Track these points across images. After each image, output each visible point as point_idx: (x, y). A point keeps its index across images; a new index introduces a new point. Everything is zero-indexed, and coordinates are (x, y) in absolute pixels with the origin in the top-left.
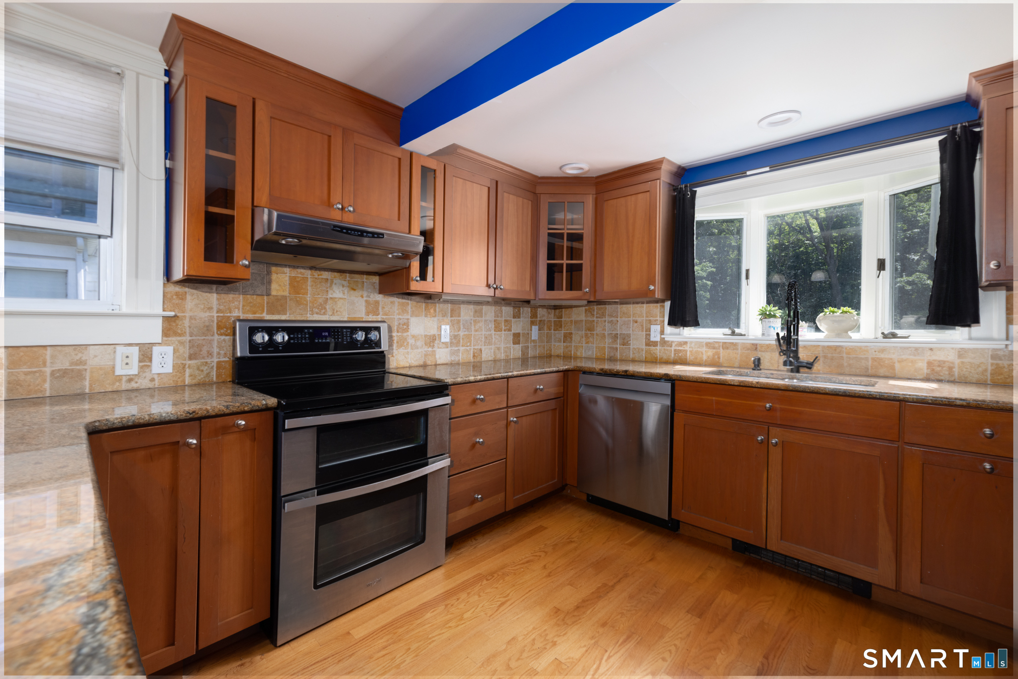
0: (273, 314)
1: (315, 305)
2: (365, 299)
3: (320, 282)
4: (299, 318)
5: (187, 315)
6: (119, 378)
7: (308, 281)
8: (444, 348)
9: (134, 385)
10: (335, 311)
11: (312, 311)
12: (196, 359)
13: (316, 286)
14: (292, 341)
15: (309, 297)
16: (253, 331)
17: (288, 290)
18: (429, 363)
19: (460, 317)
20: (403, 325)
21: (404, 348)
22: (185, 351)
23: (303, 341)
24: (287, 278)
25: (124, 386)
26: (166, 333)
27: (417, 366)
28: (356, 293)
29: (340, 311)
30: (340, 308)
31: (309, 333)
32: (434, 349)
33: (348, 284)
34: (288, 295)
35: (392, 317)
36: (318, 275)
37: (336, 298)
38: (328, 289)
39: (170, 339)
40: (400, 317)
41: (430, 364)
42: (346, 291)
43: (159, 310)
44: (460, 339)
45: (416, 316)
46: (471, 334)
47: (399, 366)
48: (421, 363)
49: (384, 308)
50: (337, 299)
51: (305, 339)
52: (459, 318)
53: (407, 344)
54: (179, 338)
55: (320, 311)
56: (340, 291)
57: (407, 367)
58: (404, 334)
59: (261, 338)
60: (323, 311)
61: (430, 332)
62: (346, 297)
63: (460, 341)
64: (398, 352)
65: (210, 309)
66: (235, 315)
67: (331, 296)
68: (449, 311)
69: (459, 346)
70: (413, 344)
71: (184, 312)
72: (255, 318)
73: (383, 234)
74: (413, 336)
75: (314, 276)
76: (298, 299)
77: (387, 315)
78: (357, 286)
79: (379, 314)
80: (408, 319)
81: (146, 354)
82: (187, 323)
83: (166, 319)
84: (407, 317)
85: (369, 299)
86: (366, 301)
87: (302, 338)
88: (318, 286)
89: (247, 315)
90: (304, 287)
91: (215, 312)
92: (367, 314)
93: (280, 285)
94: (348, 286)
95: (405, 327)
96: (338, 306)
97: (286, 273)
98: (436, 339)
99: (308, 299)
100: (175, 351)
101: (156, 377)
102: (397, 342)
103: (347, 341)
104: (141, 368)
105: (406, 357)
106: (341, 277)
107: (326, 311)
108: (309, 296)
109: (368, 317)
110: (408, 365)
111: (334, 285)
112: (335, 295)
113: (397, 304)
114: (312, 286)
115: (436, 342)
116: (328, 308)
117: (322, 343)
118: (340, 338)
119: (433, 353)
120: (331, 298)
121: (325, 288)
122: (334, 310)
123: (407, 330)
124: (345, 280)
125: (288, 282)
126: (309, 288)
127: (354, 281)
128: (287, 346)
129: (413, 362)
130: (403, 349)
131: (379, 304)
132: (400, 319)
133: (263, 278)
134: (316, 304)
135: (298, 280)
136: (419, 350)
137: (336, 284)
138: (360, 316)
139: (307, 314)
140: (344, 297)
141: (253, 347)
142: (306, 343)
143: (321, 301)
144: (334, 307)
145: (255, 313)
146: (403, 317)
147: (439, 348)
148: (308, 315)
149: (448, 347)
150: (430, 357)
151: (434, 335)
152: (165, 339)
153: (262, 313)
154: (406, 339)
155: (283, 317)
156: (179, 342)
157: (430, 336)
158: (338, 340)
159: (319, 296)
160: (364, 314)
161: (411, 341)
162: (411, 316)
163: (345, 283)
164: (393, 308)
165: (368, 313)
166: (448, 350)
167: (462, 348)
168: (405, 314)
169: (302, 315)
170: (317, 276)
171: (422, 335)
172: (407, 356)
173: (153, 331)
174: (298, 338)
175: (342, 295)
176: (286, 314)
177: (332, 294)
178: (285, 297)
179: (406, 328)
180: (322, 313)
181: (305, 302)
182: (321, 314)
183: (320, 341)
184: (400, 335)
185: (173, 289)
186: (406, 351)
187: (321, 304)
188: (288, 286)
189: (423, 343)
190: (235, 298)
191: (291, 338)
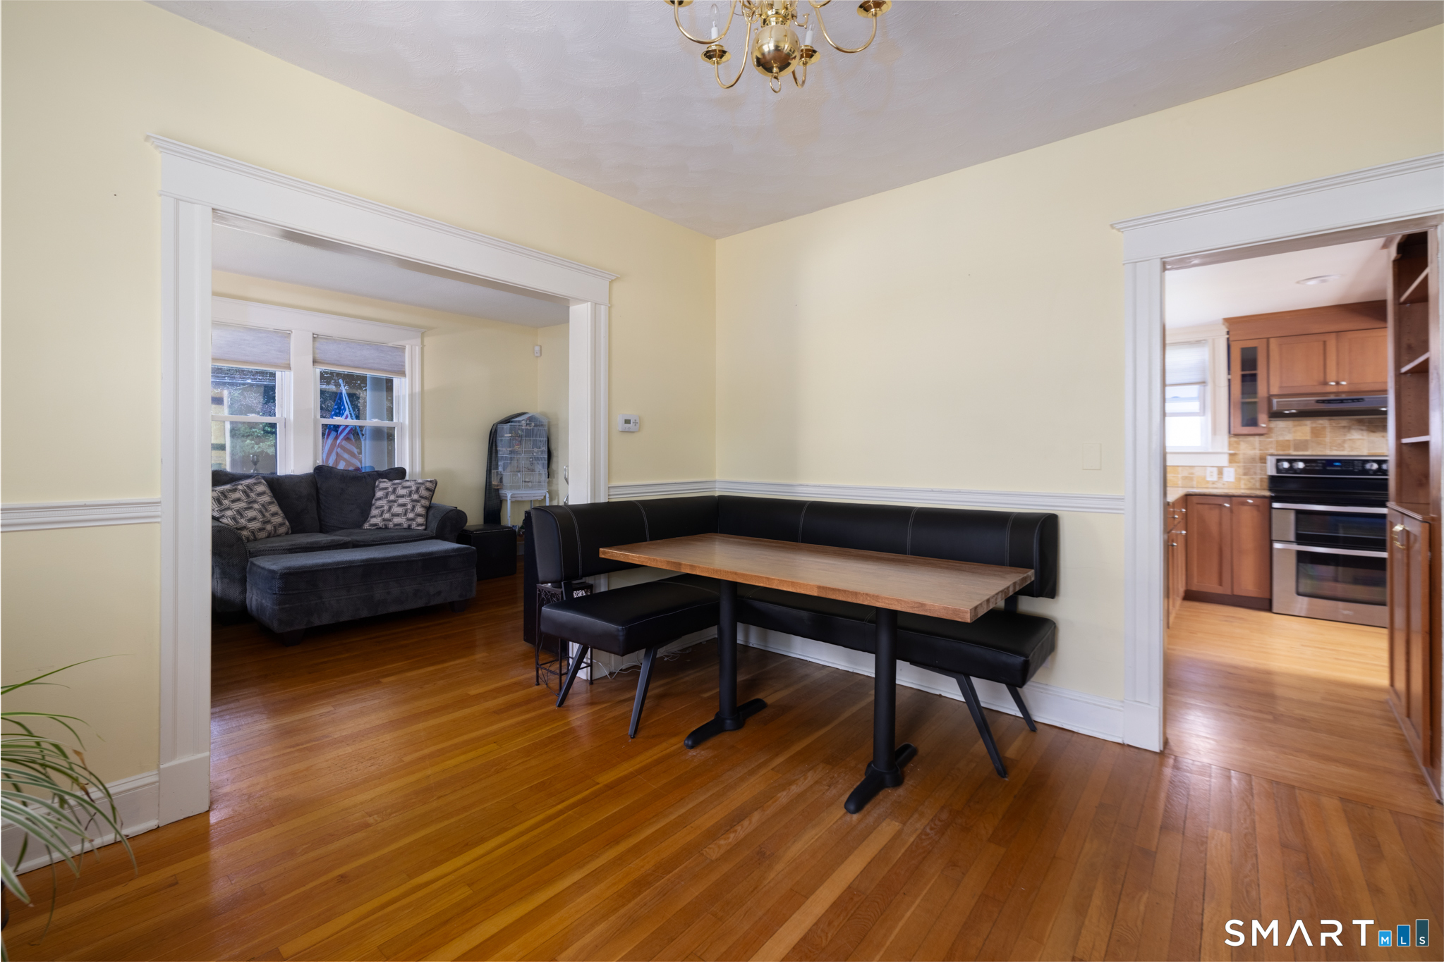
3: (1339, 429)
5: (1241, 451)
6: (1208, 482)
9: (1215, 486)
10: (1354, 448)
12: (1246, 475)
14: (1310, 468)
16: (1278, 461)
17: (1309, 436)
22: (1241, 471)
23: (1318, 468)
24: (1309, 429)
25: (1211, 486)
26: (1231, 461)
30: (1358, 446)
31: (1321, 463)
33: (1367, 429)
34: (1312, 439)
37: (1353, 439)
38: (1346, 433)
39: (1233, 464)
42: (1365, 434)
43: (1226, 450)
50: (1356, 440)
51: (1321, 467)
54: (1237, 464)
55: (1339, 448)
56: (1358, 434)
59: (1286, 465)
60: (1342, 448)
62: (1364, 437)
65: (1255, 449)
72: (1284, 454)
75: (1332, 425)
76: (1317, 441)
78: (1379, 429)
81: (1220, 471)
82: (1242, 456)
83: (1231, 455)
87: (1317, 466)
88: (1337, 432)
89: (1279, 452)
90: (1323, 433)
91: (1257, 451)
93: (1303, 433)
96: (1357, 444)
97: (1309, 426)
99: (1328, 441)
100: (1236, 471)
101: (1225, 483)
103: (1358, 470)
104: (1219, 478)
107: (1345, 448)
108: (1328, 438)
111: (1352, 430)
112: (1353, 437)
114: (1331, 432)
116: (1347, 446)
117: (1334, 470)
118: (1352, 467)
120: (1350, 439)
121: (1342, 433)
125: (1309, 431)
126: (1327, 433)
127: (1373, 426)
128: (1302, 471)
133: (1290, 430)
134: (1335, 444)
135: (1318, 428)
137: (1354, 429)
141: (1278, 470)
143: (1341, 442)
144: (1353, 445)
145: (1283, 451)
152: (1230, 465)
153: (1289, 451)
155: (1306, 453)
156: (1237, 466)
158: (1350, 469)
159: (1338, 438)
169: (1322, 451)
170: (1335, 425)
173: (1223, 460)
174: (1314, 466)
175: (1360, 437)
176: (1308, 451)
177: (1348, 436)
178: (1306, 441)
180: (1340, 451)
181: (1323, 443)
185: (1234, 439)
187: (1339, 444)
188: (1309, 433)
190: (1271, 442)
191: (1306, 466)
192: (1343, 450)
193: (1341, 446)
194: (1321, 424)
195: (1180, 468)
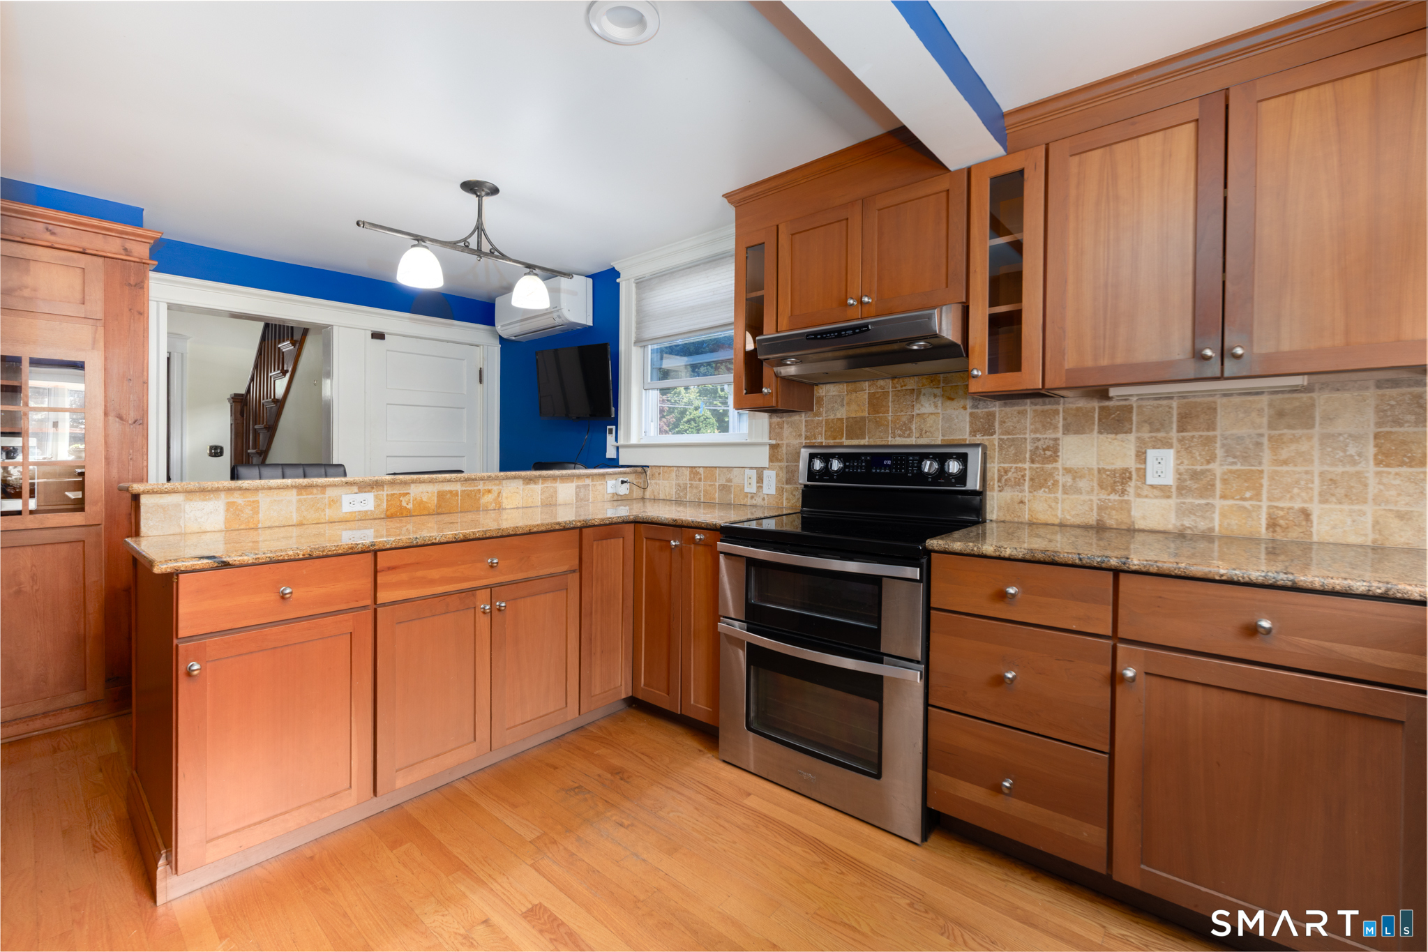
0: (852, 439)
1: (897, 426)
2: (969, 410)
3: (904, 395)
4: (879, 442)
5: (785, 442)
6: (745, 496)
7: (889, 395)
8: (1156, 497)
9: (753, 503)
10: (924, 432)
11: (893, 433)
12: (790, 484)
13: (898, 400)
14: (847, 470)
15: (890, 416)
16: (814, 458)
17: (867, 410)
18: (1111, 522)
19: (1214, 429)
20: (1044, 450)
21: (1047, 490)
22: (783, 475)
23: (859, 471)
24: (866, 396)
25: (749, 502)
26: (773, 458)
27: (1079, 526)
28: (955, 404)
29: (930, 432)
30: (931, 427)
31: (866, 461)
32: (1126, 498)
33: (942, 393)
34: (867, 415)
35: (1022, 436)
36: (902, 387)
37: (924, 414)
38: (914, 403)
39: (774, 464)
40: (1038, 436)
41: (1115, 527)
42: (939, 404)
43: (766, 440)
44: (1214, 479)
45: (1077, 432)
46: (1262, 472)
47: (1035, 521)
48: (1092, 519)
49: (1004, 422)
50: (927, 415)
51: (861, 469)
52: (1211, 433)
53: (1053, 484)
54: (780, 464)
55: (904, 433)
56: (930, 404)
57: (1053, 525)
58: (1047, 466)
59: (819, 465)
60: (908, 432)
61: (1113, 464)
62: (939, 411)
63: (1213, 485)
64: (1034, 496)
65: (800, 435)
66: (819, 441)
67: (918, 412)
68: (1175, 418)
69: (1213, 496)
70: (1068, 484)
71: (782, 440)
72: (836, 444)
73: (866, 325)
74: (1068, 471)
75: (896, 388)
76: (878, 419)
77: (1009, 434)
78: (957, 393)
79: (995, 432)
80: (1056, 440)
81: (760, 477)
82: (784, 449)
83: (772, 447)
84: (1053, 436)
85: (976, 410)
86: (971, 414)
87: (857, 466)
88: (902, 401)
89: (829, 441)
90: (884, 404)
91: (804, 439)
92: (973, 432)
93: (859, 405)
94: (943, 396)
95: (1048, 453)
96: (928, 425)
97: (865, 390)
98: (1130, 478)
99: (890, 418)
100: (777, 475)
101: (766, 496)
102: (1032, 479)
103: (912, 473)
104: (758, 488)
105: (1051, 507)
106: (932, 384)
107: (912, 432)
108: (890, 414)
109: (975, 438)
110: (1057, 521)
111: (922, 397)
112: (923, 410)
113: (1030, 415)
114: (894, 401)
115: (1132, 484)
116: (914, 428)
117: (880, 473)
118: (903, 469)
119: (1125, 507)
120: (918, 414)
121: (909, 403)
122: (922, 430)
123: (1054, 458)
124: (938, 388)
125: (867, 400)
126: (890, 404)
127: (952, 386)
128: (841, 475)
129: (1068, 517)
130: (1044, 491)
131: (995, 416)
132: (1039, 440)
133: (843, 399)
134: (898, 424)
135: (877, 396)
136: (1085, 497)
137: (924, 394)
138: (961, 437)
139: (888, 437)
140: (936, 411)
141: (811, 474)
142: (861, 473)
143: (904, 419)
144: (922, 426)
145: (835, 439)
146: (1045, 436)
147: (1139, 495)
148: (890, 439)
149: (1169, 497)
150: (1114, 512)
151: (1126, 470)
152: (771, 464)
153: (841, 439)
154: (1051, 475)
155: (862, 442)
156: (779, 467)
157: (1114, 471)
158: (901, 471)
159: (902, 413)
160: (968, 433)
161: (1062, 479)
162: (1064, 434)
163: (938, 391)
164: (1023, 421)
165: (975, 432)
166: (1173, 502)
167: (1218, 503)
168: (1051, 431)
169: (882, 438)
170: (899, 389)
171: (1090, 470)
172: (1053, 504)
173: (761, 457)
174: (853, 466)
175: (934, 409)
176: (865, 438)
177: (919, 409)
178: (863, 419)
179: (1051, 456)
180: (906, 435)
181: (886, 423)
182: (904, 437)
183: (878, 471)
184: (1037, 468)
186: (1052, 495)
187: (905, 424)
188: (867, 405)
189: (1095, 485)
190: (819, 423)
191: (845, 467)
192: (909, 436)
193: (906, 429)
194: (882, 387)
195: (717, 471)
